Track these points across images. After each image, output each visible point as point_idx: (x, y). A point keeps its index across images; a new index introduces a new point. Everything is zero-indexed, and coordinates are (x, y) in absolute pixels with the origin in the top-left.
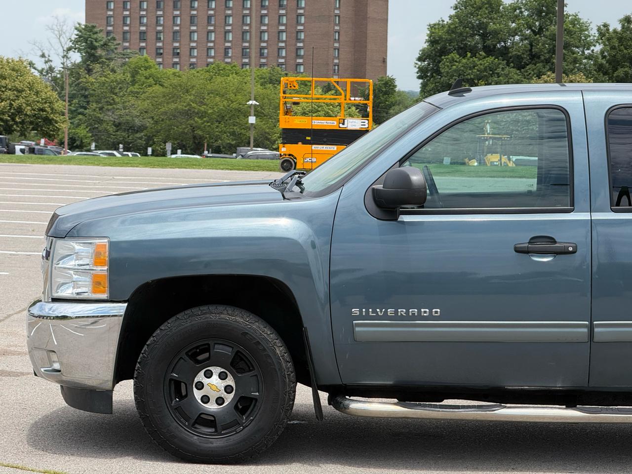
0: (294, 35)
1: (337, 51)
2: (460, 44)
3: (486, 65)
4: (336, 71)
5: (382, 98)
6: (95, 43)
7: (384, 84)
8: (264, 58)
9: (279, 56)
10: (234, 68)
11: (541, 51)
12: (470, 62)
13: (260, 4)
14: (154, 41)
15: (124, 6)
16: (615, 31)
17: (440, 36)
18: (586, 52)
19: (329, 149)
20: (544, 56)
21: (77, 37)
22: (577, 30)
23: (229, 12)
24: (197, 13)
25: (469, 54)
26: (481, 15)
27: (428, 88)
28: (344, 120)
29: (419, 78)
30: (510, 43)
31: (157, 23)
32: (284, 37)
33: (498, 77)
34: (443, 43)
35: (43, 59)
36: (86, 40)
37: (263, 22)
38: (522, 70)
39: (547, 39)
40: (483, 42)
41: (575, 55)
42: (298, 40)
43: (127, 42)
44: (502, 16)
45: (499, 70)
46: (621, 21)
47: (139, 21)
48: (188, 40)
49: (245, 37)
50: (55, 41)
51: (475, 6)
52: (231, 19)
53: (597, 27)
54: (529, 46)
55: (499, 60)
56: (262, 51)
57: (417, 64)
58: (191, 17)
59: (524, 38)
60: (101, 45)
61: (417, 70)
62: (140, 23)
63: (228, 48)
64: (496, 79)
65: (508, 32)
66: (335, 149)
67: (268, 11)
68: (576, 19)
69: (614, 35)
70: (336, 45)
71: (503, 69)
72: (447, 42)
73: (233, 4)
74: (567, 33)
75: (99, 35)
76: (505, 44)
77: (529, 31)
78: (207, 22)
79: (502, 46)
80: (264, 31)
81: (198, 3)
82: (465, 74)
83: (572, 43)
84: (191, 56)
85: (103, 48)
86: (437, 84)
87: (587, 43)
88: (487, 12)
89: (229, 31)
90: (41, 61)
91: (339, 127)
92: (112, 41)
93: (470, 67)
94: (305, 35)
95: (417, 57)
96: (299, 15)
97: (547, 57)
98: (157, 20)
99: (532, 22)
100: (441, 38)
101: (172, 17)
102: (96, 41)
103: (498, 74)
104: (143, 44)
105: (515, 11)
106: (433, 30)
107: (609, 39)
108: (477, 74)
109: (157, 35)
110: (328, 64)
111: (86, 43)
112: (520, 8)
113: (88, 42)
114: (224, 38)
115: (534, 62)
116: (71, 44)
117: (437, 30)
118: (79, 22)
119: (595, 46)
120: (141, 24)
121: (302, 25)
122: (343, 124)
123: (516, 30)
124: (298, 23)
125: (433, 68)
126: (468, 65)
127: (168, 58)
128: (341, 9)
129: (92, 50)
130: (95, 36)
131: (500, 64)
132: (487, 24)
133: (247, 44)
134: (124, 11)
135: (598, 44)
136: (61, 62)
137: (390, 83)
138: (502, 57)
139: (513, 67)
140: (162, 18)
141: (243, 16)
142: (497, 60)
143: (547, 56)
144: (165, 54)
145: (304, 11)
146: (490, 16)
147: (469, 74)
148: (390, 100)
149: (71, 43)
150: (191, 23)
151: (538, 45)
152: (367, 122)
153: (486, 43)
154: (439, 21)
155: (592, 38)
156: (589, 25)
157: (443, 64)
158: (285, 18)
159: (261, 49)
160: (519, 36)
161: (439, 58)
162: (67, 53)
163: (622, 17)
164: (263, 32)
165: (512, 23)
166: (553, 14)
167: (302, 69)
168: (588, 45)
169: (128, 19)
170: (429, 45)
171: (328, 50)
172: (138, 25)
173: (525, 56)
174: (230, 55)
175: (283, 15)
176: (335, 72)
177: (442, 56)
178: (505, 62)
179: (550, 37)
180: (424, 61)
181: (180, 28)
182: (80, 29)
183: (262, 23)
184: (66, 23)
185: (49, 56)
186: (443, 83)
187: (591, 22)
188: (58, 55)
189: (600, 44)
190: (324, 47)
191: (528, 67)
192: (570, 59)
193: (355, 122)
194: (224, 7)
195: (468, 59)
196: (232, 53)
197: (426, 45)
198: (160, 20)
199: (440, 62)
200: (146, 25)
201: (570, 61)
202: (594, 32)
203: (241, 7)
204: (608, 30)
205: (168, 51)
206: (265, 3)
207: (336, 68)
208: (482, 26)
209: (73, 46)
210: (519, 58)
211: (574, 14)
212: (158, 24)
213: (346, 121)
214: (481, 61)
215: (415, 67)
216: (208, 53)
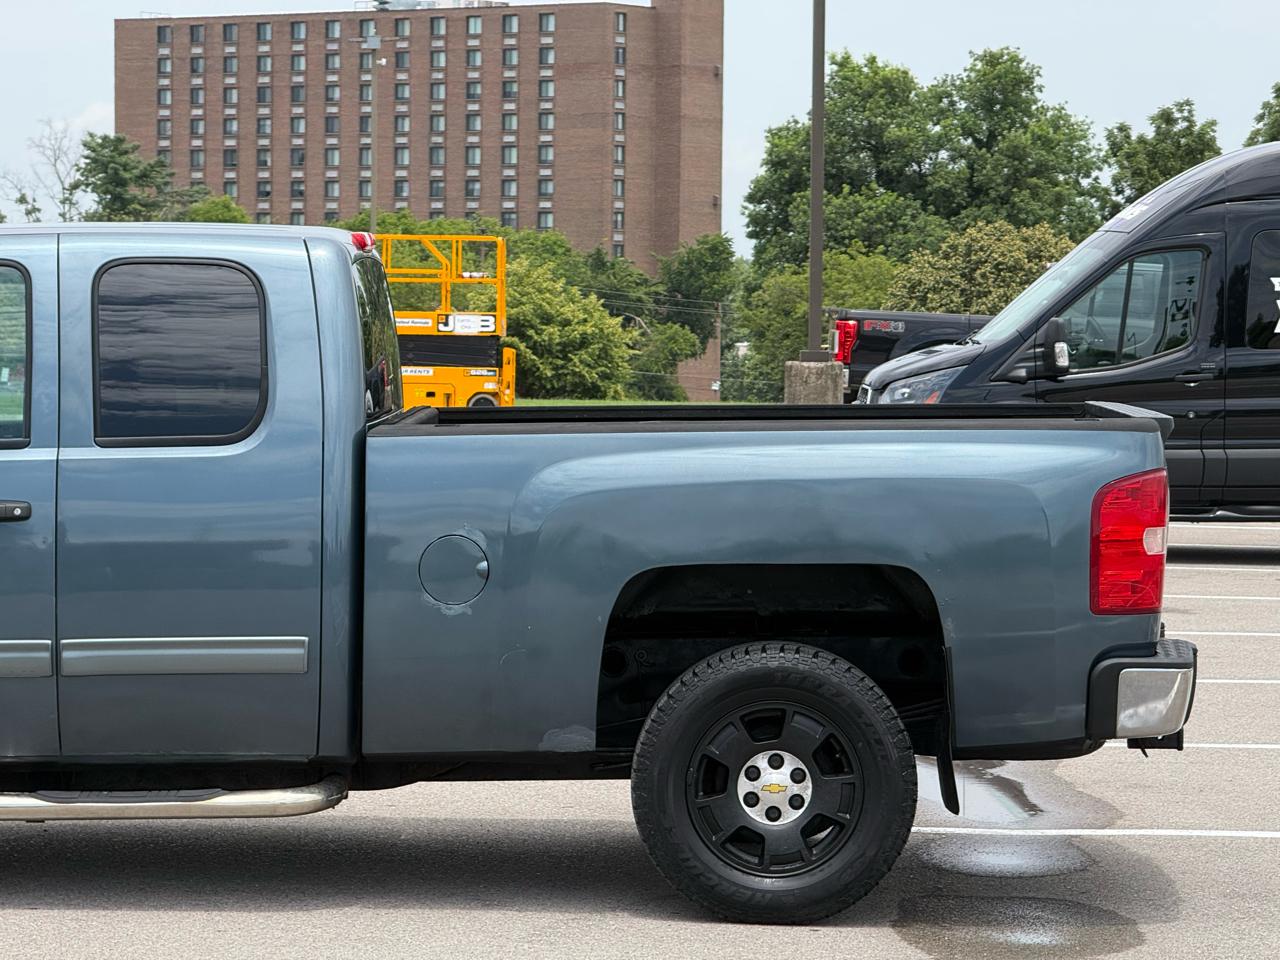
0: (534, 153)
1: (620, 184)
2: (830, 168)
3: (880, 209)
4: (619, 224)
5: (705, 278)
6: (122, 173)
7: (710, 249)
8: (474, 200)
9: (504, 196)
10: (403, 220)
11: (991, 180)
12: (849, 204)
13: (465, 91)
14: (253, 169)
15: (192, 98)
16: (1142, 140)
17: (790, 151)
18: (1085, 183)
19: (418, 374)
20: (997, 191)
21: (88, 161)
22: (1062, 137)
23: (403, 108)
24: (340, 111)
25: (846, 188)
26: (870, 110)
27: (766, 256)
28: (447, 316)
29: (751, 235)
30: (930, 164)
31: (258, 131)
32: (513, 156)
33: (905, 233)
34: (795, 166)
35: (23, 207)
36: (104, 167)
37: (471, 128)
38: (953, 219)
39: (1003, 158)
40: (874, 164)
41: (1057, 189)
42: (542, 163)
43: (198, 170)
44: (913, 112)
45: (906, 220)
46: (1153, 119)
47: (221, 128)
48: (322, 165)
49: (434, 159)
50: (45, 170)
51: (860, 91)
52: (407, 122)
53: (1106, 133)
54: (967, 171)
55: (906, 198)
56: (471, 187)
57: (746, 208)
58: (327, 119)
59: (958, 154)
60: (137, 177)
61: (747, 220)
62: (225, 132)
63: (402, 181)
64: (900, 237)
65: (925, 143)
66: (431, 373)
67: (481, 106)
68: (1060, 117)
69: (1140, 148)
70: (619, 172)
71: (914, 217)
72: (804, 164)
73: (411, 93)
74: (1043, 145)
75: (132, 156)
76: (920, 167)
77: (970, 140)
78: (358, 129)
79: (914, 171)
80: (472, 147)
81: (341, 91)
82: (839, 228)
83: (1051, 163)
84: (327, 197)
85: (141, 182)
86: (784, 248)
87: (1085, 164)
88: (882, 103)
89: (403, 147)
90: (19, 211)
91: (439, 331)
92: (158, 169)
93: (849, 214)
94: (555, 153)
95: (746, 194)
96: (544, 114)
97: (1003, 192)
98: (259, 125)
99: (974, 122)
100: (790, 155)
101: (288, 121)
102: (125, 170)
103: (904, 226)
104: (231, 175)
105: (941, 101)
106: (777, 141)
107: (1129, 156)
108: (862, 227)
109: (258, 157)
110: (601, 211)
111: (106, 172)
112: (950, 95)
113: (109, 171)
114: (393, 161)
115: (977, 201)
116: (78, 176)
117: (784, 140)
118: (91, 131)
119: (1100, 169)
120: (227, 134)
121: (549, 132)
122: (446, 324)
123: (940, 137)
124: (541, 129)
125: (776, 217)
126: (844, 208)
127: (281, 202)
128: (627, 101)
129: (117, 186)
130: (124, 159)
131: (908, 206)
132: (883, 128)
133: (439, 173)
134: (192, 108)
135: (1106, 166)
136: (59, 211)
137: (721, 248)
138: (913, 192)
139: (935, 214)
140: (268, 122)
141: (432, 117)
142: (902, 198)
143: (1003, 190)
144: (274, 193)
145: (554, 106)
146: (889, 112)
147: (846, 228)
148: (723, 282)
149: (79, 173)
150: (327, 131)
151: (985, 168)
152: (492, 319)
153: (882, 166)
154: (789, 123)
155: (1093, 153)
156: (1089, 128)
157: (797, 208)
158: (514, 119)
159: (467, 182)
160: (947, 150)
161: (787, 197)
162: (71, 194)
163: (1156, 112)
164: (470, 147)
165: (935, 125)
166: (1015, 107)
167: (550, 220)
168: (1086, 169)
169: (201, 124)
170: (769, 170)
171: (603, 182)
172: (220, 137)
173: (959, 191)
174: (405, 194)
175: (510, 114)
176: (616, 227)
177: (793, 191)
178: (918, 203)
179: (1009, 153)
180: (760, 203)
181: (306, 141)
182: (93, 144)
183: (468, 129)
184: (68, 134)
185: (34, 200)
186: (795, 245)
187: (1092, 123)
188: (52, 197)
189: (1110, 166)
190: (595, 177)
191: (964, 213)
192: (1048, 197)
193: (469, 321)
194: (392, 98)
195: (845, 198)
196: (410, 191)
197: (762, 171)
198: (264, 125)
199: (788, 204)
200: (236, 136)
201: (1048, 201)
202: (1099, 142)
203: (427, 98)
204: (1128, 137)
205: (281, 188)
206: (475, 90)
207: (619, 218)
208: (873, 131)
209: (82, 179)
210: (946, 194)
211: (1057, 107)
212: (260, 134)
213: (451, 319)
214: (870, 202)
215: (743, 214)
216: (361, 191)
